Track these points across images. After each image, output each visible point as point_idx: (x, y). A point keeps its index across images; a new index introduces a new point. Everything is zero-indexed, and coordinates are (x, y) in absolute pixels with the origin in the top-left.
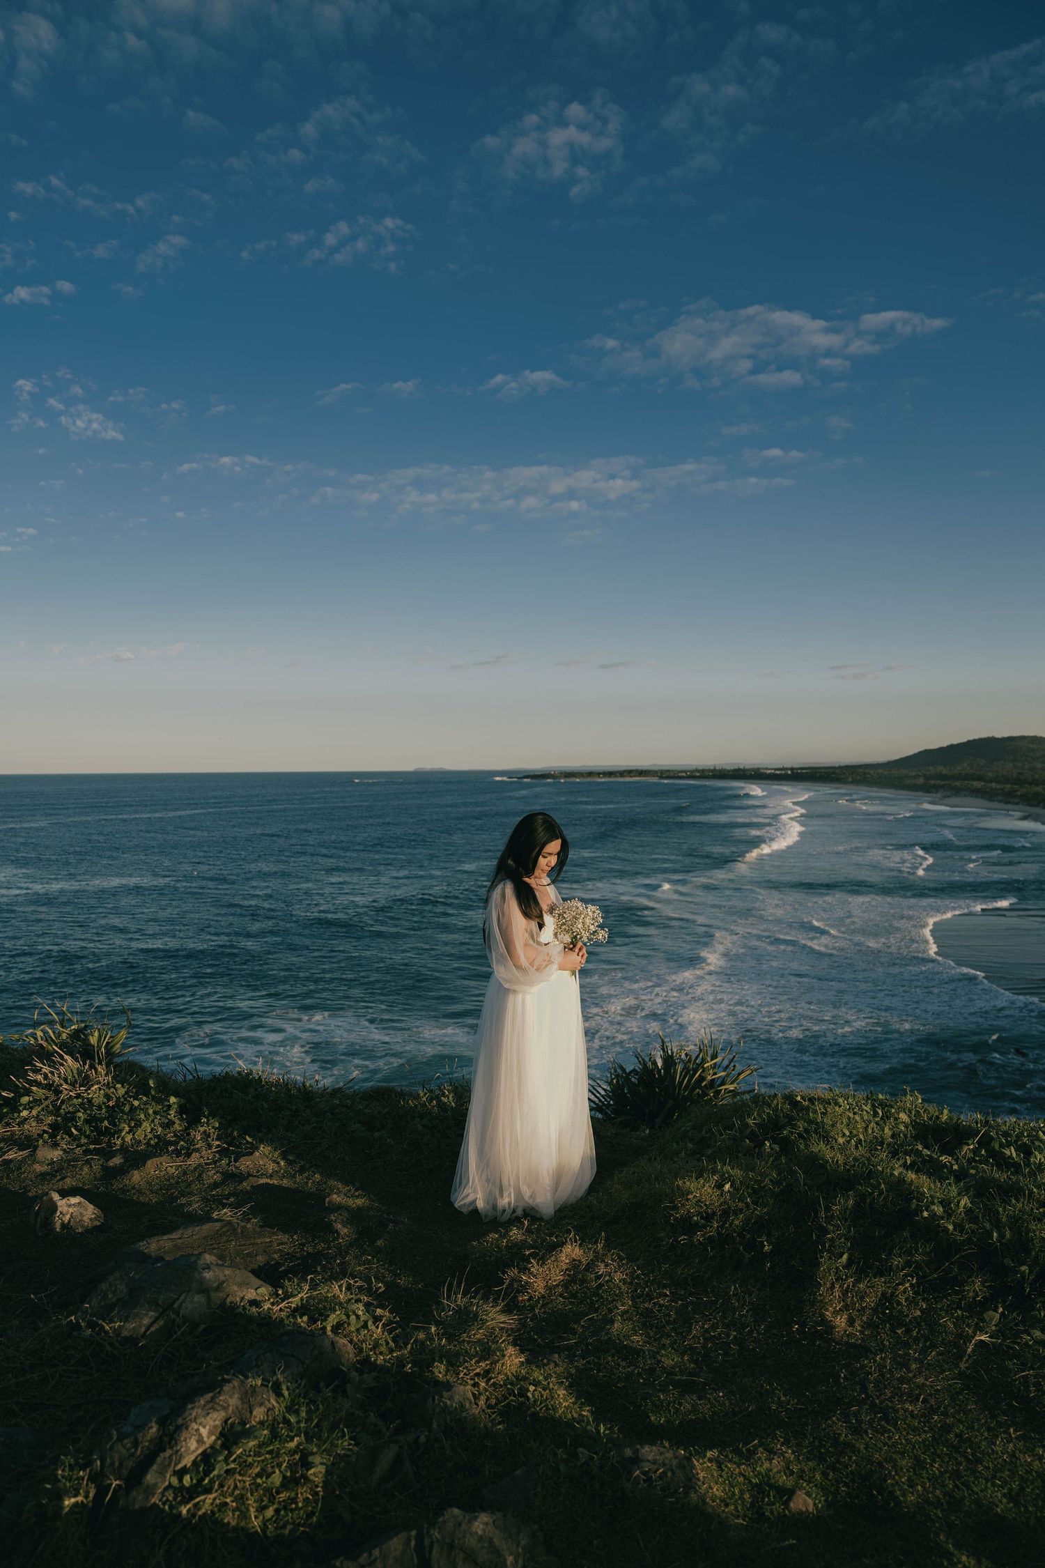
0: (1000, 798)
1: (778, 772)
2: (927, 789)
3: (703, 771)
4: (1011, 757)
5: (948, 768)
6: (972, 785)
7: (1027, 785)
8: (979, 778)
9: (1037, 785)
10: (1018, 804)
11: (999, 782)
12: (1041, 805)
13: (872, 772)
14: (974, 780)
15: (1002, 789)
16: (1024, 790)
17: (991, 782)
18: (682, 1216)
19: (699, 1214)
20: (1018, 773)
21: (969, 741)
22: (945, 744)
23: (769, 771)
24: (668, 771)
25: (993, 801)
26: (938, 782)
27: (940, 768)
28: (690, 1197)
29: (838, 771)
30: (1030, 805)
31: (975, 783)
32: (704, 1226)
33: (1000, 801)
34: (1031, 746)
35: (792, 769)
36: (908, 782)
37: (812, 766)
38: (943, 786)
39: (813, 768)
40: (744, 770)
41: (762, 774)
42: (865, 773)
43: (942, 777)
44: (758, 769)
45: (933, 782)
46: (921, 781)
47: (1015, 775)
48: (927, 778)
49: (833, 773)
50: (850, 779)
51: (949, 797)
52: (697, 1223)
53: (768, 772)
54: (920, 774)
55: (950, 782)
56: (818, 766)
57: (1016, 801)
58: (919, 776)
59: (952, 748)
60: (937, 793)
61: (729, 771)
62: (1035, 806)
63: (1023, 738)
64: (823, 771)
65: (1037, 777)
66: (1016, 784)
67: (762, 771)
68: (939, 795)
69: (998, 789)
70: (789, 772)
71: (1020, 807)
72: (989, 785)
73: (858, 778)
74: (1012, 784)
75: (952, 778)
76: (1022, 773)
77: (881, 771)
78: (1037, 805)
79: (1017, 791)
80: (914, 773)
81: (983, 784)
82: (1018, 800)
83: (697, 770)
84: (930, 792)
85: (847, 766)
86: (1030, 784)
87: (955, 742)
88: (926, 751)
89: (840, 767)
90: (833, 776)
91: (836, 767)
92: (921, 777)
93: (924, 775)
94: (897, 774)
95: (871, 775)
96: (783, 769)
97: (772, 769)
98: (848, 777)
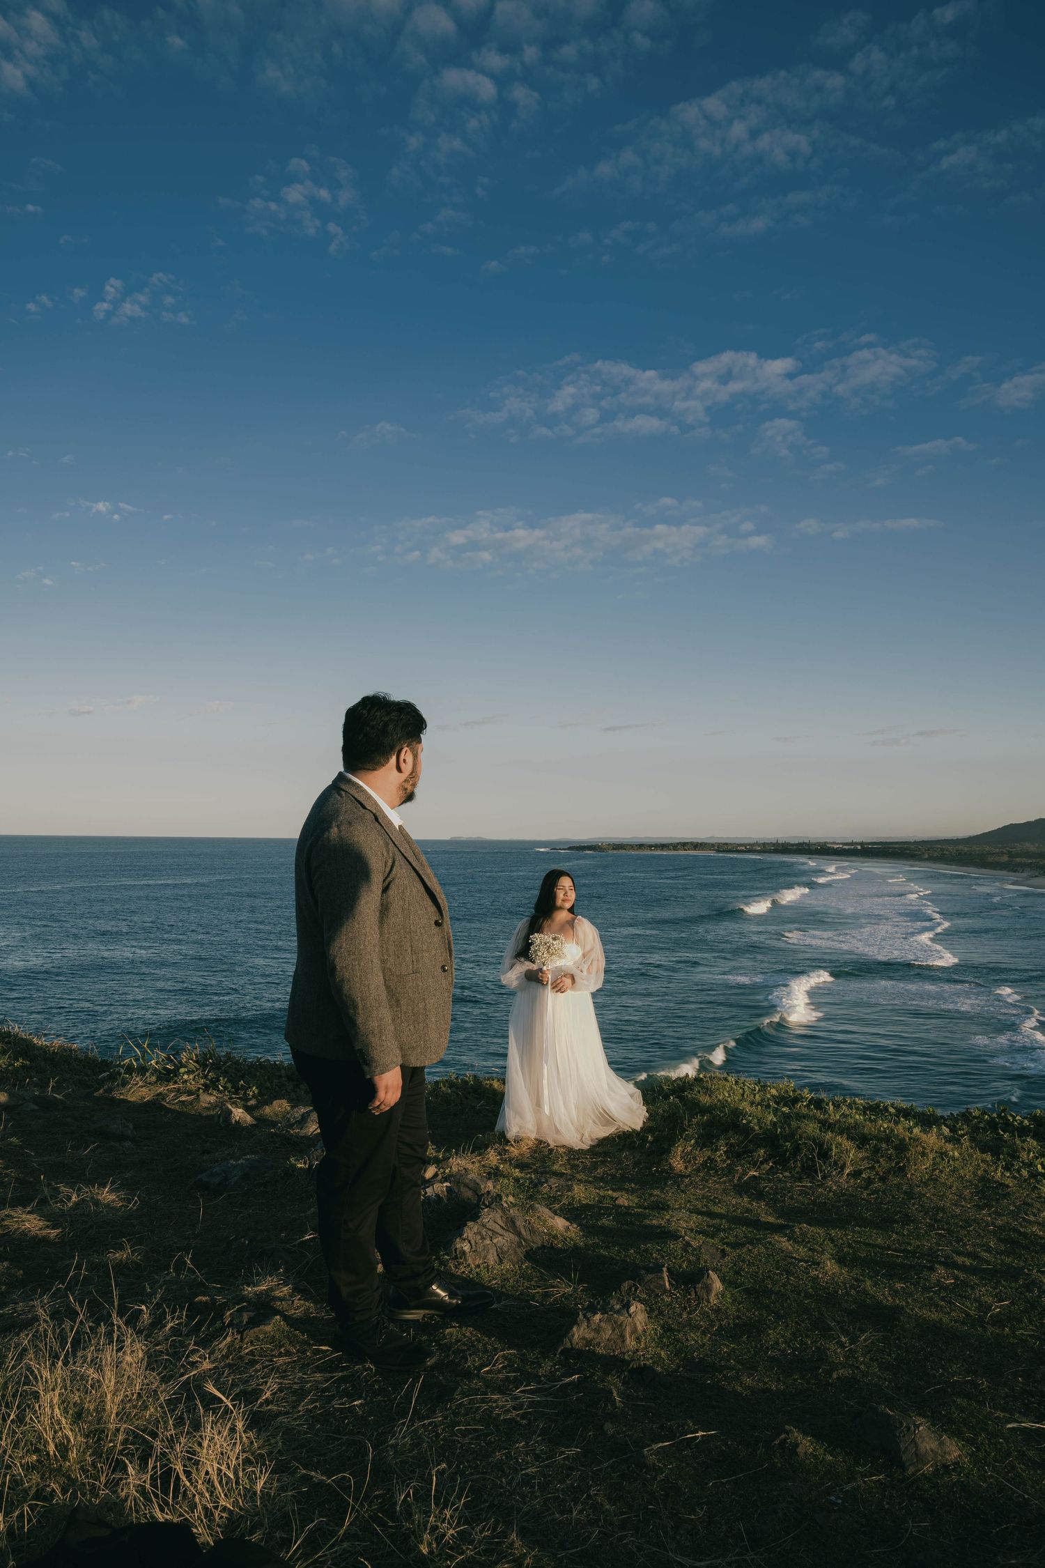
1: (847, 847)
2: (1011, 867)
3: (764, 844)
5: (1037, 845)
13: (951, 849)
22: (1033, 819)
24: (727, 844)
26: (1024, 860)
27: (1027, 844)
29: (913, 847)
35: (862, 844)
36: (990, 859)
37: (884, 841)
38: (1029, 865)
39: (886, 843)
40: (809, 844)
41: (828, 849)
42: (942, 850)
43: (1029, 855)
44: (825, 843)
45: (1018, 860)
46: (1005, 858)
48: (1011, 855)
49: (907, 849)
50: (926, 856)
51: (1036, 876)
53: (836, 846)
54: (1004, 851)
55: (1038, 860)
56: (892, 841)
58: (1003, 853)
60: (1021, 872)
61: (793, 845)
64: (897, 846)
67: (829, 845)
68: (1025, 875)
70: (859, 847)
73: (936, 854)
77: (961, 847)
80: (998, 850)
83: (757, 844)
84: (1014, 871)
85: (923, 841)
88: (1010, 825)
89: (915, 843)
90: (908, 852)
91: (910, 842)
92: (1005, 854)
93: (1009, 852)
94: (979, 851)
95: (950, 851)
96: (852, 844)
97: (840, 844)
98: (924, 853)
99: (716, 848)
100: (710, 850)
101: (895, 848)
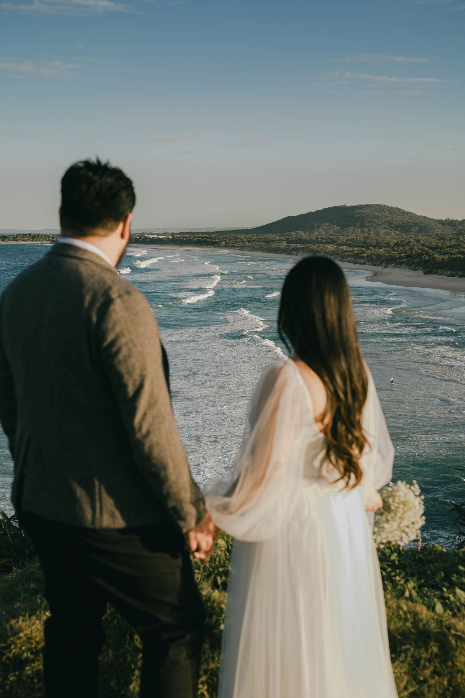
0: (349, 259)
1: (161, 237)
2: (289, 251)
4: (359, 224)
5: (307, 233)
6: (326, 248)
7: (372, 248)
8: (332, 242)
9: (380, 248)
10: (364, 264)
11: (350, 245)
12: (383, 264)
13: (242, 237)
14: (328, 243)
15: (351, 251)
16: (370, 252)
17: (342, 245)
18: (14, 654)
19: (29, 649)
20: (365, 237)
21: (325, 209)
22: (304, 212)
23: (153, 236)
25: (344, 262)
27: (301, 232)
28: (22, 635)
29: (213, 236)
30: (374, 265)
31: (329, 246)
32: (33, 661)
33: (349, 262)
34: (376, 213)
35: (173, 234)
36: (274, 245)
37: (191, 231)
39: (192, 233)
41: (146, 238)
42: (236, 238)
43: (301, 241)
44: (143, 233)
45: (294, 245)
46: (284, 245)
47: (362, 239)
48: (289, 242)
49: (208, 237)
50: (224, 243)
52: (27, 658)
53: (151, 236)
54: (283, 238)
55: (309, 245)
56: (196, 231)
57: (363, 261)
58: (282, 240)
59: (310, 215)
60: (297, 255)
62: (378, 266)
63: (370, 206)
64: (200, 236)
65: (380, 240)
66: (363, 247)
67: (146, 235)
69: (348, 252)
70: (170, 237)
71: (366, 266)
72: (341, 247)
73: (230, 241)
74: (359, 246)
75: (311, 242)
76: (367, 237)
77: (250, 235)
78: (380, 265)
79: (364, 253)
80: (278, 238)
81: (336, 246)
82: (365, 261)
84: (291, 255)
85: (221, 232)
86: (375, 246)
87: (313, 210)
88: (288, 217)
89: (215, 232)
90: (209, 240)
91: (211, 232)
92: (284, 240)
93: (287, 239)
94: (264, 238)
95: (241, 239)
96: (165, 234)
97: (153, 234)
98: (221, 241)
99: (51, 238)
100: (46, 240)
101: (199, 237)
